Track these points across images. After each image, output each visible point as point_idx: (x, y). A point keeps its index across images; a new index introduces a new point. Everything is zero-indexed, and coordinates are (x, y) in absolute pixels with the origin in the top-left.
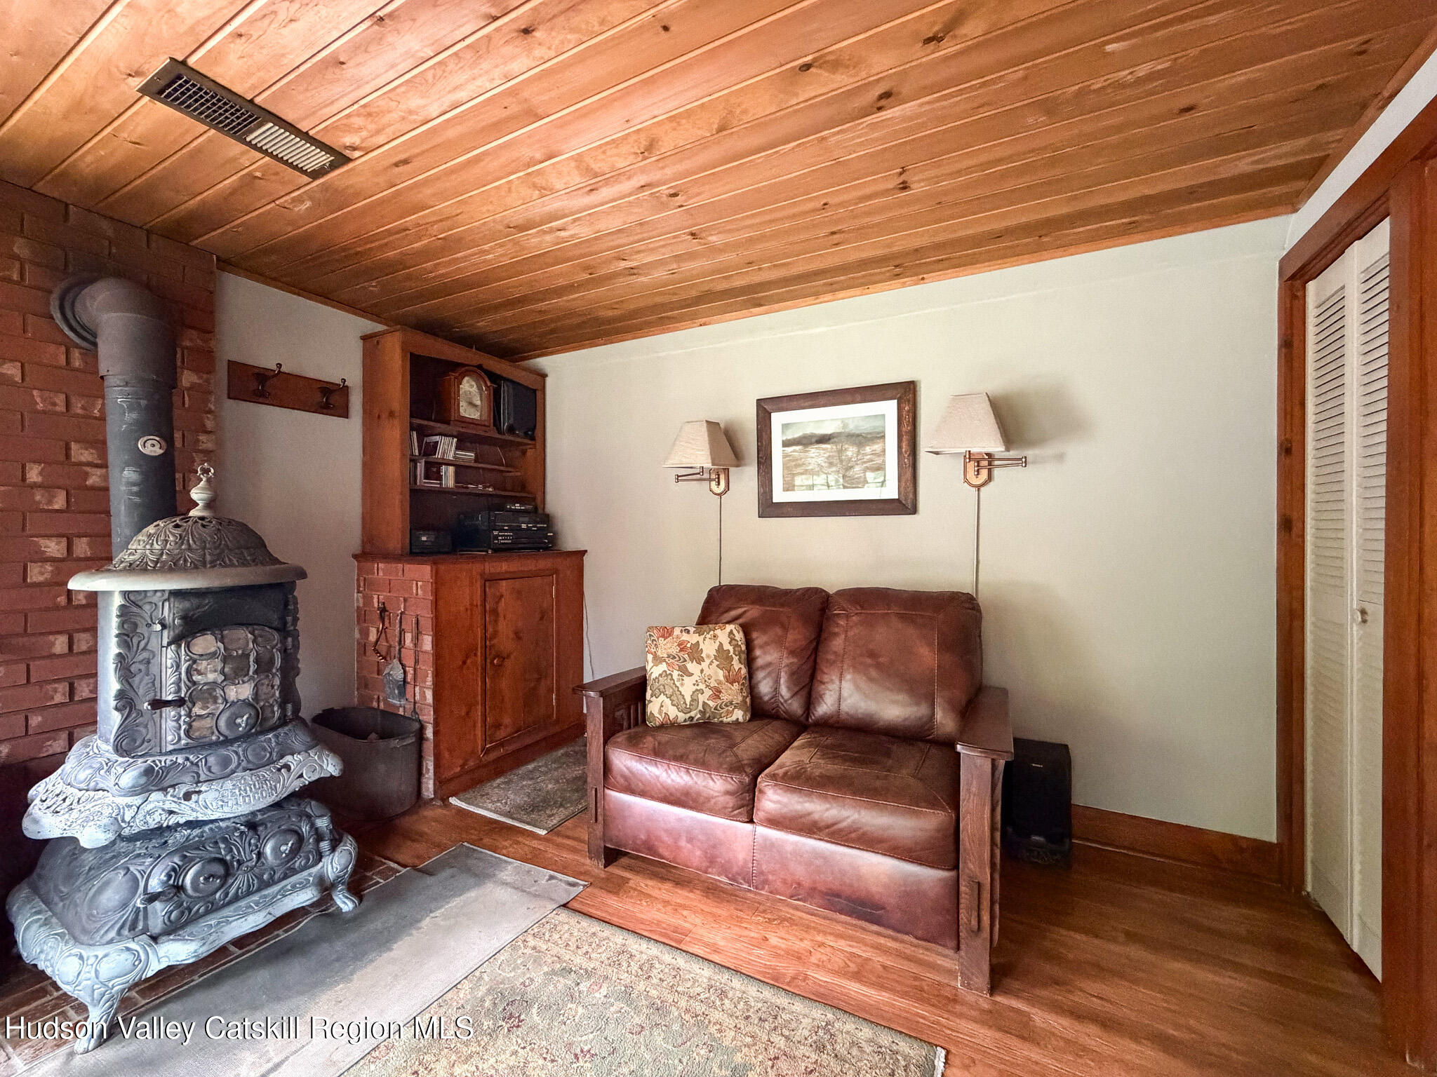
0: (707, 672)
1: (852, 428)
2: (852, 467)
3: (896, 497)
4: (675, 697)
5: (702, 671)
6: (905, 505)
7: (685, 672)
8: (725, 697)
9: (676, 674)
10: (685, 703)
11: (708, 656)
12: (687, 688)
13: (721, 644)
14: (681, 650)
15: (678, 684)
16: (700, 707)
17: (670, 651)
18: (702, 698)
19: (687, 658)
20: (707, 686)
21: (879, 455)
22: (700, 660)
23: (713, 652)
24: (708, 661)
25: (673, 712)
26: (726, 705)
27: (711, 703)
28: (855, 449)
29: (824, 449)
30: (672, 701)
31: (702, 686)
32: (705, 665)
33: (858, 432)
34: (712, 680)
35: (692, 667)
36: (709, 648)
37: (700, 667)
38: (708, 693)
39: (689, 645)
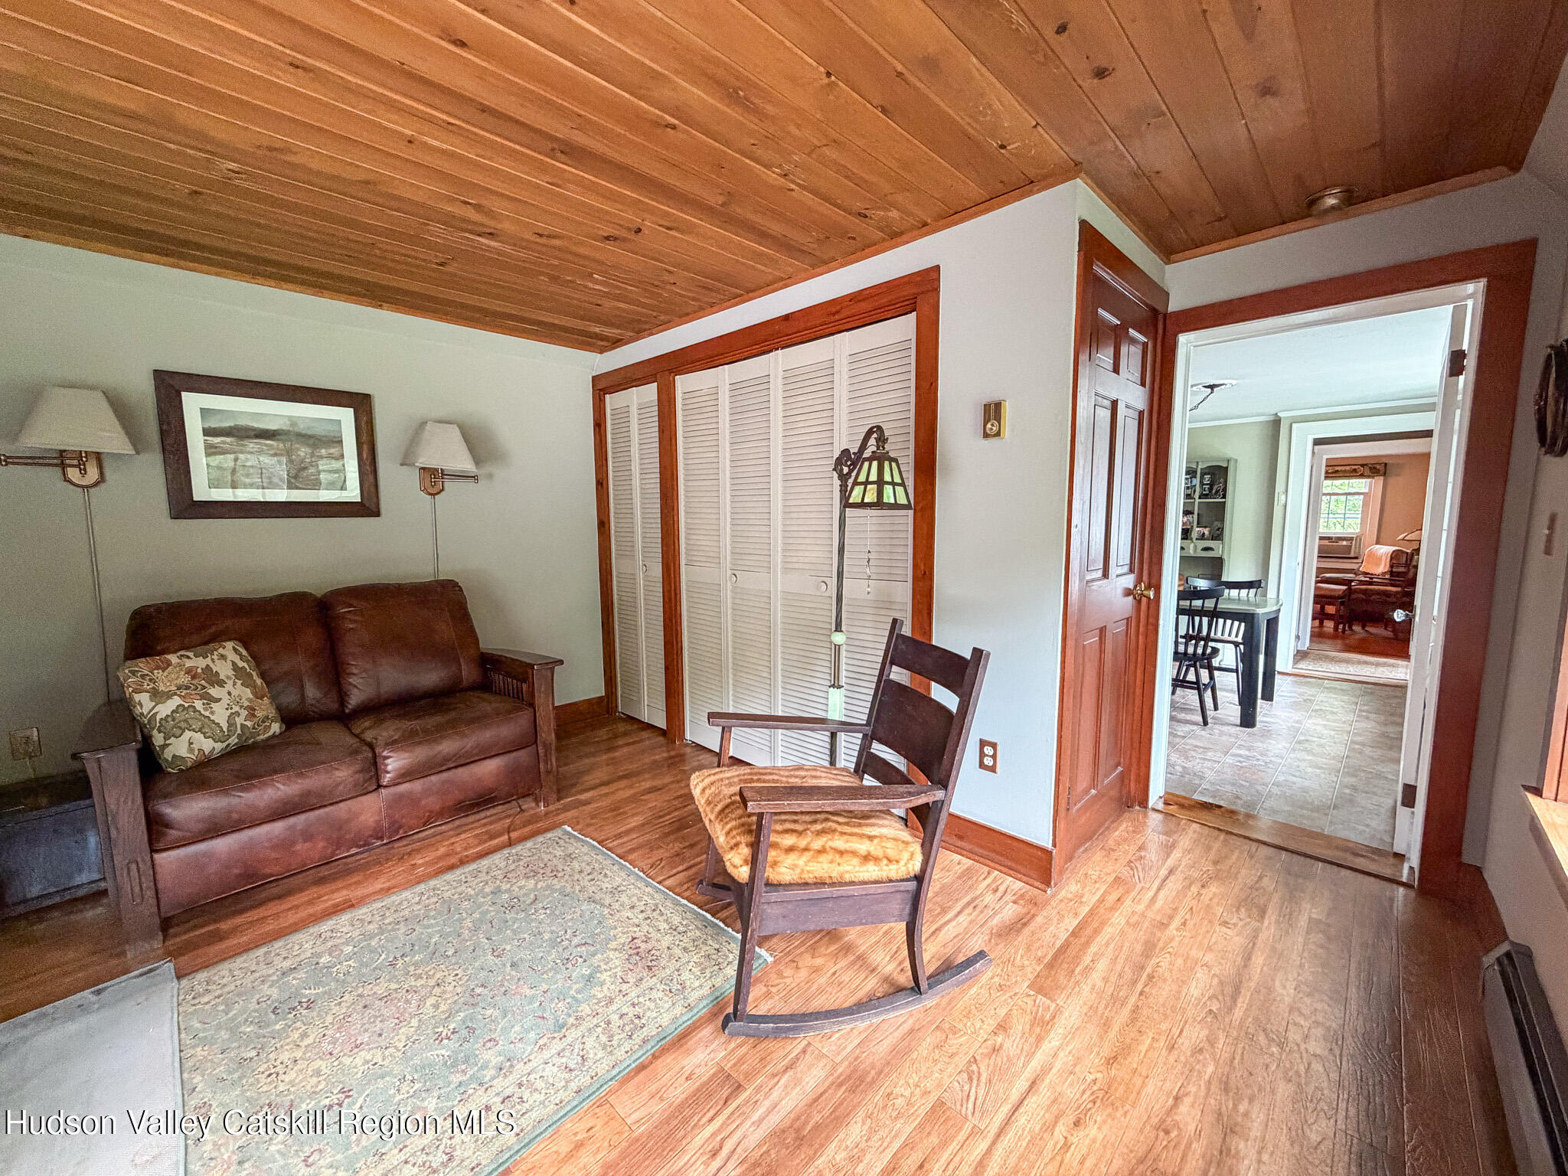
0: (234, 693)
1: (302, 427)
2: (305, 468)
3: (359, 500)
4: (207, 727)
5: (229, 693)
6: (367, 507)
7: (211, 699)
8: (260, 714)
9: (199, 704)
10: (222, 730)
11: (228, 678)
12: (220, 716)
13: (234, 663)
14: (194, 677)
15: (207, 714)
16: (239, 731)
17: (179, 682)
18: (239, 721)
19: (206, 685)
20: (241, 707)
21: (337, 459)
22: (221, 683)
23: (231, 673)
24: (231, 683)
25: (208, 746)
26: (263, 722)
27: (249, 724)
28: (308, 450)
29: (266, 445)
30: (204, 733)
31: (236, 709)
32: (229, 686)
33: (309, 433)
34: (243, 700)
35: (214, 692)
36: (224, 670)
37: (225, 690)
38: (244, 713)
39: (199, 670)
